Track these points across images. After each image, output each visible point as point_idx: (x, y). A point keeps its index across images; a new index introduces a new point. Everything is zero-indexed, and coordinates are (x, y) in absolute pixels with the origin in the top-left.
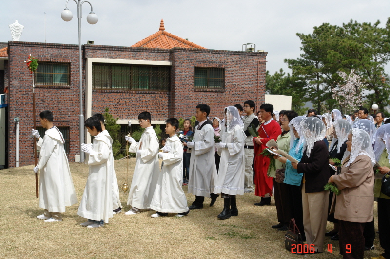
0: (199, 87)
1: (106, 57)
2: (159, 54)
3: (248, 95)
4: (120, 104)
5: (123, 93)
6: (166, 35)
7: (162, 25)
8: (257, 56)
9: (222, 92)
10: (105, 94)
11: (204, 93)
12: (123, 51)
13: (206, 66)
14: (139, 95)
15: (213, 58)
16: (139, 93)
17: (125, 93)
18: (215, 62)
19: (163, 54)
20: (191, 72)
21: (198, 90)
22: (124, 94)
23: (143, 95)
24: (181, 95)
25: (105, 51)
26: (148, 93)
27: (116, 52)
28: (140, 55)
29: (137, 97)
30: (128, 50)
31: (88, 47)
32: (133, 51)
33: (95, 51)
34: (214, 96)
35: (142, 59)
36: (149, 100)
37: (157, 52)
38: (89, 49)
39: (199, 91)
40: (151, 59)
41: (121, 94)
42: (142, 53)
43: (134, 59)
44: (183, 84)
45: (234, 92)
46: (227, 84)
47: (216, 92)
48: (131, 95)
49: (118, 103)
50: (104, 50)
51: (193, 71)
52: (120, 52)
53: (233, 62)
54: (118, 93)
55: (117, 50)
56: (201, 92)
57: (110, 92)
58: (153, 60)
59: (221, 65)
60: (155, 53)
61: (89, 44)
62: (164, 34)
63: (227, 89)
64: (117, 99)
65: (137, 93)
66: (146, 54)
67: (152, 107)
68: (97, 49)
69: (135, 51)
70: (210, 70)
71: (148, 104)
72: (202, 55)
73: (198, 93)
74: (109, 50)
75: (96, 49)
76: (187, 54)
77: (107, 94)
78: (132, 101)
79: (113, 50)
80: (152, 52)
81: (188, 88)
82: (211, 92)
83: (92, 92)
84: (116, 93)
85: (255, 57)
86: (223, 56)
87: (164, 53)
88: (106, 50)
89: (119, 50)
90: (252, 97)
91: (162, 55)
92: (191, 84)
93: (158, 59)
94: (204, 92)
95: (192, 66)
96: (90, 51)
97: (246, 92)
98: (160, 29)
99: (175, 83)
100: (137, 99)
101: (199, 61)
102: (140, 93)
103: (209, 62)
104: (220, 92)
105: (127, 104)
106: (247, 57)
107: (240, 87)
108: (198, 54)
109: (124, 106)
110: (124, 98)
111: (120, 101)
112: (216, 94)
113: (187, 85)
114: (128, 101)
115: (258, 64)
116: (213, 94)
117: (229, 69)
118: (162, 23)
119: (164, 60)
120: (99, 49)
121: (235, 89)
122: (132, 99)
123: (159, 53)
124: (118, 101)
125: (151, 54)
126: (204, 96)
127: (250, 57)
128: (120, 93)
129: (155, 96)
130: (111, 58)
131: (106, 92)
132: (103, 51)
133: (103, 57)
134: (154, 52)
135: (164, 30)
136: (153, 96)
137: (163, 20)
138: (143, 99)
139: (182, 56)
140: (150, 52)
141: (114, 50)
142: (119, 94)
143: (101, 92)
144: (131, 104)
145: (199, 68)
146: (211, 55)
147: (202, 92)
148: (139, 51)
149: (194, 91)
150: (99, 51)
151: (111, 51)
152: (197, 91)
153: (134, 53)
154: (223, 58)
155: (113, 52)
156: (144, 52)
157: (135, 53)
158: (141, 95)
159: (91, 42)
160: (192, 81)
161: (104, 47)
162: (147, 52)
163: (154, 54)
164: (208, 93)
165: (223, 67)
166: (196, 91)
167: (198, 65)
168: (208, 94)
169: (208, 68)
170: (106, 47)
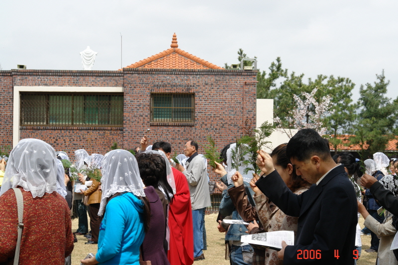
0: (157, 120)
1: (39, 85)
2: (109, 78)
3: (229, 129)
4: (58, 144)
5: (61, 130)
6: (178, 53)
7: (175, 41)
8: (241, 75)
9: (191, 126)
10: (37, 132)
11: (165, 128)
12: (62, 76)
13: (167, 91)
14: (83, 131)
15: (178, 80)
16: (82, 130)
17: (63, 129)
18: (180, 86)
19: (114, 78)
20: (147, 100)
21: (155, 123)
22: (63, 131)
23: (88, 132)
24: (132, 131)
25: (38, 77)
26: (95, 130)
27: (52, 77)
28: (84, 80)
29: (80, 135)
30: (67, 74)
31: (15, 73)
32: (74, 76)
33: (24, 77)
34: (179, 131)
35: (87, 85)
36: (96, 139)
37: (107, 76)
38: (17, 75)
39: (157, 126)
40: (98, 85)
41: (59, 131)
42: (87, 78)
43: (76, 85)
44: (135, 116)
45: (209, 125)
46: (197, 114)
47: (181, 126)
48: (71, 132)
49: (55, 142)
50: (37, 75)
51: (148, 98)
52: (57, 78)
53: (206, 84)
54: (54, 130)
55: (53, 75)
56: (160, 126)
57: (44, 129)
58: (101, 86)
59: (188, 89)
60: (104, 77)
61: (20, 69)
62: (176, 52)
63: (198, 123)
64: (54, 138)
65: (80, 130)
66: (91, 79)
67: (100, 147)
68: (28, 75)
69: (77, 76)
70: (174, 97)
71: (94, 144)
72: (162, 77)
73: (157, 127)
74: (43, 75)
75: (25, 75)
76: (141, 76)
77: (40, 131)
78: (74, 140)
79: (47, 75)
80: (99, 76)
81: (142, 121)
82: (174, 126)
83: (21, 129)
84: (52, 129)
85: (240, 77)
86: (191, 77)
87: (115, 76)
88: (39, 75)
89: (55, 75)
90: (236, 132)
91: (114, 80)
92: (146, 116)
93: (108, 85)
94: (164, 126)
95: (148, 92)
96: (19, 78)
97: (226, 126)
98: (172, 47)
99: (124, 115)
100: (80, 136)
101: (158, 86)
102: (84, 130)
103: (171, 86)
104: (188, 126)
105: (67, 144)
106: (228, 77)
107: (218, 119)
108: (156, 76)
109: (63, 146)
110: (62, 136)
111: (57, 140)
112: (182, 129)
113: (141, 117)
114: (67, 140)
115: (243, 87)
116: (177, 129)
117: (201, 94)
118: (175, 39)
119: (116, 86)
120: (30, 75)
121: (209, 121)
122: (73, 137)
123: (109, 76)
124: (54, 140)
125: (99, 79)
126: (164, 131)
127: (232, 77)
128: (57, 129)
129: (104, 133)
130: (46, 85)
131: (39, 129)
132: (35, 77)
133: (36, 85)
134: (102, 76)
135: (177, 47)
136: (101, 132)
137: (176, 34)
138: (87, 137)
139: (133, 79)
140: (97, 76)
141: (49, 75)
142: (57, 131)
143: (33, 129)
144: (72, 144)
145: (158, 94)
146: (174, 77)
147: (162, 126)
148: (83, 76)
149: (151, 126)
150: (30, 78)
151: (46, 77)
152: (155, 126)
153: (75, 78)
154: (192, 80)
155: (49, 77)
156: (89, 76)
157: (77, 78)
158: (85, 132)
159: (21, 67)
160: (147, 112)
161: (36, 72)
162: (93, 76)
163: (102, 78)
164: (171, 127)
165: (192, 91)
166: (153, 126)
167: (155, 91)
168: (171, 129)
169: (171, 94)
170: (38, 72)
